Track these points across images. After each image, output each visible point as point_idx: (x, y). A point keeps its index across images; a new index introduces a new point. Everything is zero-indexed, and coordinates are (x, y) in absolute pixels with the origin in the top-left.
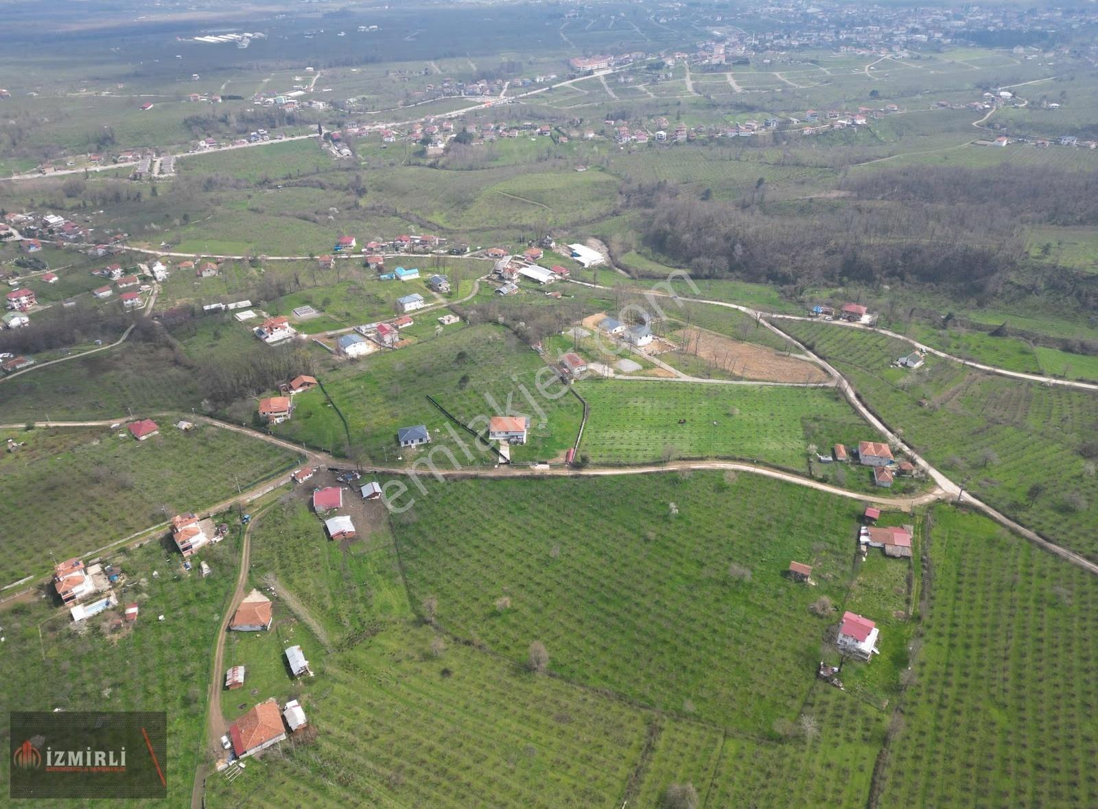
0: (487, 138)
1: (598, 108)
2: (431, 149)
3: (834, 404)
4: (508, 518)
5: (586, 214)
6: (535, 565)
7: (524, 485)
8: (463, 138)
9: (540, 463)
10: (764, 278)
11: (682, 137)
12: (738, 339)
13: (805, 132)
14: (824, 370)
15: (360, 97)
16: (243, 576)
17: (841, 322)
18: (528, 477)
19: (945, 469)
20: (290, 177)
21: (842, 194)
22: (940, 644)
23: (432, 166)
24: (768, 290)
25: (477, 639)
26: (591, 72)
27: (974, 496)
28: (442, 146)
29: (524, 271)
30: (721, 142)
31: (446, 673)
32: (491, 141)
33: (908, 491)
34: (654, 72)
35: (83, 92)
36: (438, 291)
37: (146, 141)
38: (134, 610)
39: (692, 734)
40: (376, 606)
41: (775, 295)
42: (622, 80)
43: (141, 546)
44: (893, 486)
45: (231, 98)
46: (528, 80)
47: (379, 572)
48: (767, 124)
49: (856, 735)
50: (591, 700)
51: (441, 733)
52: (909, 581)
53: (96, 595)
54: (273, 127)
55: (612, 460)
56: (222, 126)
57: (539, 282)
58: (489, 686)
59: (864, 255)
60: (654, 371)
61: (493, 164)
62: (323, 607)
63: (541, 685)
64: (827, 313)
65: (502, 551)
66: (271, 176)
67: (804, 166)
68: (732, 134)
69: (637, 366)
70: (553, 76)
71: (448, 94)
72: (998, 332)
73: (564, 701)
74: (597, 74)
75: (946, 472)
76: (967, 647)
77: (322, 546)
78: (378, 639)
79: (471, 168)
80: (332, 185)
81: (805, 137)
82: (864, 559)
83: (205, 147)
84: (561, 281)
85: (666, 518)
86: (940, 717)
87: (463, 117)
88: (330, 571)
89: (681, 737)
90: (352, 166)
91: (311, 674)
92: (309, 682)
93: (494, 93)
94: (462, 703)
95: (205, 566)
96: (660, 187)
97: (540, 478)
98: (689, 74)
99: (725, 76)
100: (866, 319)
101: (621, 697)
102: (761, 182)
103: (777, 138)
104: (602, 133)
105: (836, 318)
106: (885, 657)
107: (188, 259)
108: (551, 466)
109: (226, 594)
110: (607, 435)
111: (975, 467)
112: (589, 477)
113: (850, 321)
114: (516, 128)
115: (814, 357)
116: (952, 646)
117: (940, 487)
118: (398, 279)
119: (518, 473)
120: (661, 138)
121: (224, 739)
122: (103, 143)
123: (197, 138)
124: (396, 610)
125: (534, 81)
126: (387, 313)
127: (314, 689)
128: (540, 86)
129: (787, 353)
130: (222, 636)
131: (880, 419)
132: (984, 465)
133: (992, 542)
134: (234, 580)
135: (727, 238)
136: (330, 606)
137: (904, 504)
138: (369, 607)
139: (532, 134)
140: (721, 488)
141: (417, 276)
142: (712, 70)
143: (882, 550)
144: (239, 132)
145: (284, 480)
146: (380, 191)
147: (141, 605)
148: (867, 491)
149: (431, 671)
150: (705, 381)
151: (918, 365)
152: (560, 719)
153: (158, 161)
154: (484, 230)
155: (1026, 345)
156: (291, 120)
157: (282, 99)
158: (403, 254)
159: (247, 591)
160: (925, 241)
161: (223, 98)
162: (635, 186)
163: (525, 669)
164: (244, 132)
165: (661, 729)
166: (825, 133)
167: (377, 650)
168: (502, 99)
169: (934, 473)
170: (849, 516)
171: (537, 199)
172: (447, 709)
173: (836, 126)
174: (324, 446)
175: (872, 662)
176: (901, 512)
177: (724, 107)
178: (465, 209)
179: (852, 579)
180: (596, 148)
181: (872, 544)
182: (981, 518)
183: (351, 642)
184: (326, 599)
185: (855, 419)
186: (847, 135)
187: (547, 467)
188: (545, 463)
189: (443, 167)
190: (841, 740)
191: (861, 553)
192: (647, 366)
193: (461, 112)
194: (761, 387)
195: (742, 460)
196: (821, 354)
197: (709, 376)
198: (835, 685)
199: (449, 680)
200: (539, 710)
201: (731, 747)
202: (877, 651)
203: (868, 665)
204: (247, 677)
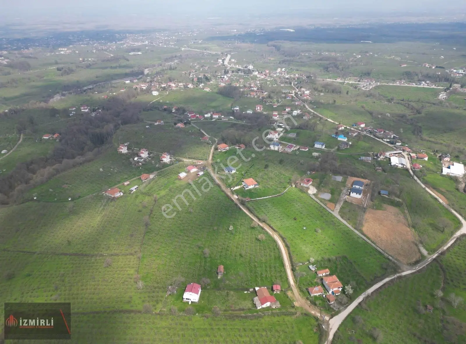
14: (418, 262)
16: (158, 171)
18: (228, 196)
22: (204, 325)
33: (315, 304)
39: (134, 262)
40: (158, 192)
44: (313, 297)
45: (440, 67)
47: (170, 188)
49: (146, 303)
50: (140, 239)
51: (120, 217)
53: (142, 158)
58: (138, 219)
60: (330, 204)
69: (328, 198)
73: (138, 234)
75: (348, 320)
76: (208, 335)
77: (175, 176)
78: (147, 197)
80: (413, 107)
82: (246, 292)
83: (397, 83)
86: (164, 328)
88: (167, 181)
89: (132, 260)
92: (130, 193)
94: (131, 217)
95: (157, 165)
97: (230, 198)
106: (188, 306)
108: (237, 199)
109: (152, 172)
110: (267, 204)
115: (432, 256)
116: (205, 329)
117: (331, 318)
118: (337, 138)
119: (229, 194)
123: (400, 79)
124: (158, 196)
127: (128, 195)
129: (420, 245)
130: (138, 177)
136: (155, 186)
137: (300, 302)
141: (345, 140)
145: (196, 161)
147: (143, 164)
150: (340, 219)
157: (461, 71)
158: (370, 135)
159: (154, 174)
161: (437, 67)
164: (419, 81)
167: (143, 198)
174: (214, 160)
175: (184, 302)
176: (293, 302)
179: (230, 289)
183: (144, 194)
185: (369, 277)
188: (238, 197)
190: (143, 299)
191: (248, 290)
192: (333, 201)
197: (347, 219)
201: (132, 271)
202: (190, 303)
203: (182, 302)
204: (128, 185)
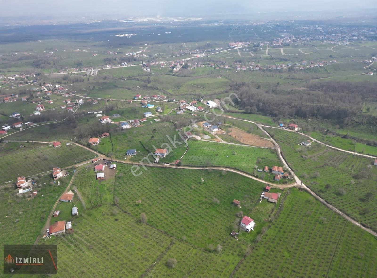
0: (193, 67)
1: (233, 59)
2: (175, 70)
3: (271, 154)
4: (151, 178)
5: (217, 92)
6: (154, 192)
7: (160, 169)
8: (185, 67)
9: (167, 163)
10: (268, 114)
11: (257, 69)
12: (249, 132)
13: (301, 68)
14: (274, 144)
15: (158, 54)
16: (69, 186)
17: (288, 130)
18: (161, 167)
19: (300, 177)
20: (129, 77)
21: (304, 88)
22: (275, 230)
23: (174, 75)
24: (269, 119)
25: (129, 212)
26: (234, 47)
27: (307, 187)
28: (178, 69)
29: (188, 107)
30: (270, 71)
31: (116, 220)
32: (194, 68)
33: (285, 183)
34: (256, 48)
35: (78, 50)
36: (158, 112)
37: (91, 65)
38: (36, 192)
39: (184, 246)
40: (103, 199)
41: (271, 120)
42: (244, 50)
43: (44, 176)
44: (280, 181)
45: (120, 53)
46: (213, 49)
47: (108, 190)
48: (288, 65)
49: (236, 254)
50: (157, 233)
51: (109, 236)
52: (273, 210)
53: (28, 187)
54: (130, 62)
55: (190, 165)
56: (114, 61)
57: (191, 111)
58: (127, 225)
59: (303, 109)
60: (215, 139)
61: (193, 75)
62: (88, 198)
63: (143, 227)
64: (284, 126)
65: (145, 188)
66: (124, 76)
67: (295, 79)
68: (275, 68)
69: (209, 137)
70: (222, 48)
71: (186, 53)
72: (345, 137)
73: (148, 232)
74: (236, 48)
75: (300, 178)
76: (284, 232)
77: (94, 181)
78: (100, 208)
79: (185, 76)
80: (141, 80)
81: (301, 70)
82: (261, 202)
83: (108, 67)
84: (200, 111)
85: (200, 183)
86: (266, 252)
87: (188, 60)
88: (94, 188)
89: (180, 247)
90: (150, 74)
91: (78, 215)
92: (77, 217)
93: (201, 53)
94: (118, 229)
95: (59, 183)
96: (243, 84)
97: (165, 168)
98: (268, 48)
99: (281, 49)
100: (296, 129)
101: (165, 233)
102: (278, 83)
103: (290, 70)
104: (231, 66)
105: (287, 128)
106: (255, 232)
107: (90, 99)
108: (170, 165)
109: (63, 191)
110: (191, 157)
111: (311, 178)
112: (180, 169)
113: (291, 129)
114: (204, 64)
115: (272, 139)
116: (279, 231)
117: (297, 183)
118: (147, 107)
119: (159, 166)
120: (250, 69)
121: (48, 229)
122: (79, 65)
123: (107, 65)
124: (109, 201)
125: (215, 50)
126: (140, 117)
127: (77, 219)
128: (217, 51)
129: (263, 138)
130: (57, 202)
131: (285, 160)
132: (315, 177)
133: (308, 201)
134: (66, 187)
135: (259, 101)
136: (90, 197)
137: (281, 187)
138: (101, 199)
139: (208, 66)
140: (221, 176)
141: (154, 107)
142: (276, 47)
143: (268, 199)
144: (119, 63)
145: (89, 162)
146: (155, 82)
147: (39, 192)
148: (270, 182)
149: (112, 219)
150: (230, 143)
151: (308, 145)
152: (145, 237)
153: (93, 71)
154: (183, 95)
155: (353, 142)
156: (135, 60)
157: (135, 53)
158: (154, 101)
159: (68, 191)
160: (326, 105)
161: (117, 53)
162: (235, 83)
163: (139, 222)
164: (120, 63)
165: (174, 244)
166: (308, 69)
167: (99, 211)
168: (203, 55)
169: (296, 178)
170: (261, 188)
171: (203, 86)
172: (113, 230)
173: (312, 67)
174: (104, 153)
175: (250, 233)
176: (279, 189)
177: (276, 59)
178: (179, 88)
179: (254, 207)
180: (228, 71)
181: (265, 197)
182: (306, 194)
183: (92, 208)
184: (89, 195)
185: (277, 159)
186: (316, 70)
187: (169, 165)
188: (168, 163)
189: (177, 76)
190: (230, 254)
191: (260, 200)
192: (213, 137)
193: (188, 59)
194: (248, 147)
195: (232, 168)
196: (275, 139)
197: (232, 142)
198: (235, 238)
199: (116, 222)
200: (140, 233)
201: (194, 251)
202: (253, 229)
203: (248, 233)
204: (59, 214)
